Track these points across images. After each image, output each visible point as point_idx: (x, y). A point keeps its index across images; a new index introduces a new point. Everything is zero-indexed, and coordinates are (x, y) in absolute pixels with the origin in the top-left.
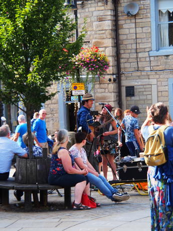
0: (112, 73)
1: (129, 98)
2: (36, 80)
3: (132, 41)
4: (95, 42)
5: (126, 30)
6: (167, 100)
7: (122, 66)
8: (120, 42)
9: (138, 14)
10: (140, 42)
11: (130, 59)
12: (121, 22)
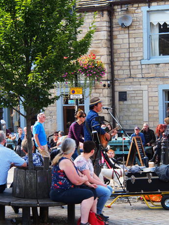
0: (106, 79)
1: (121, 102)
2: (38, 81)
3: (126, 51)
4: (92, 51)
5: (120, 40)
6: (157, 104)
7: (116, 73)
8: (114, 51)
9: (131, 25)
10: (133, 51)
11: (123, 67)
12: (115, 33)
